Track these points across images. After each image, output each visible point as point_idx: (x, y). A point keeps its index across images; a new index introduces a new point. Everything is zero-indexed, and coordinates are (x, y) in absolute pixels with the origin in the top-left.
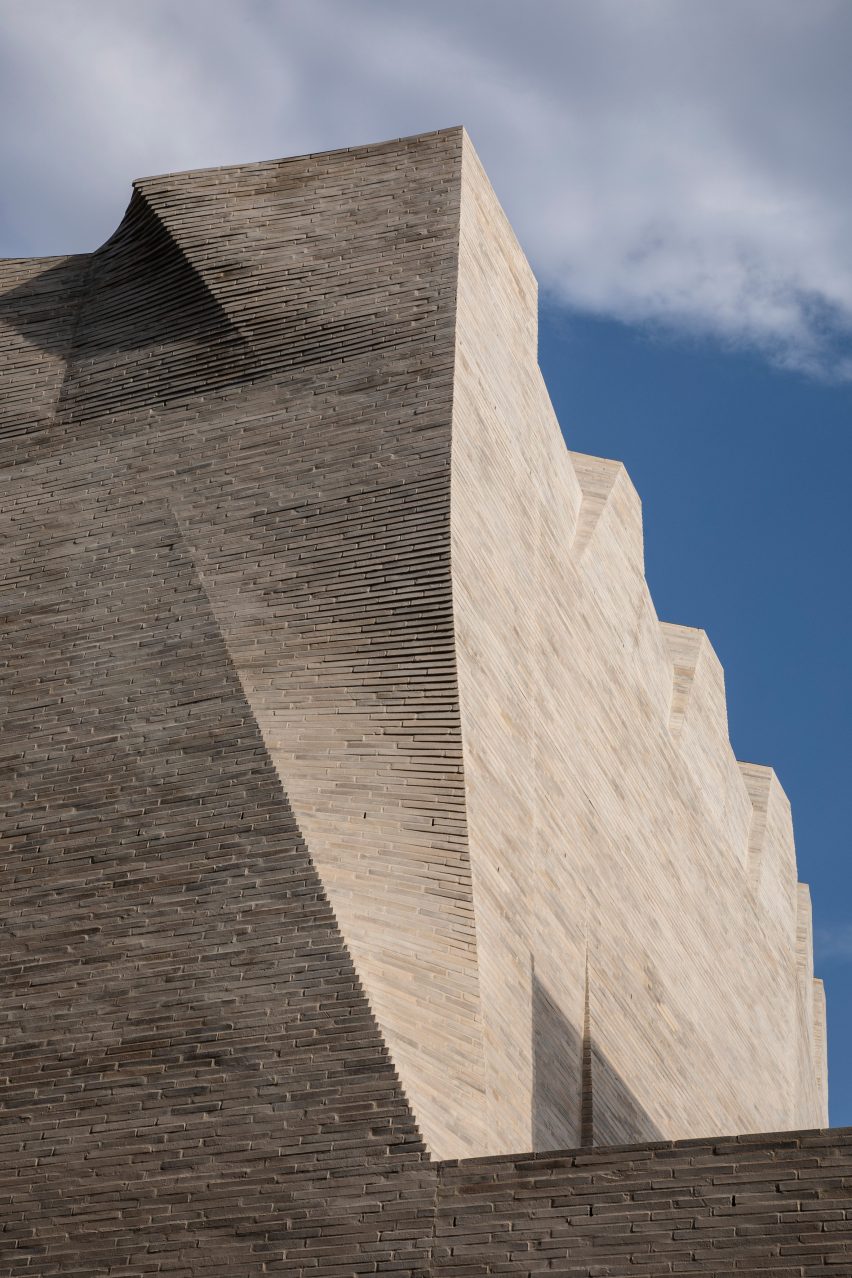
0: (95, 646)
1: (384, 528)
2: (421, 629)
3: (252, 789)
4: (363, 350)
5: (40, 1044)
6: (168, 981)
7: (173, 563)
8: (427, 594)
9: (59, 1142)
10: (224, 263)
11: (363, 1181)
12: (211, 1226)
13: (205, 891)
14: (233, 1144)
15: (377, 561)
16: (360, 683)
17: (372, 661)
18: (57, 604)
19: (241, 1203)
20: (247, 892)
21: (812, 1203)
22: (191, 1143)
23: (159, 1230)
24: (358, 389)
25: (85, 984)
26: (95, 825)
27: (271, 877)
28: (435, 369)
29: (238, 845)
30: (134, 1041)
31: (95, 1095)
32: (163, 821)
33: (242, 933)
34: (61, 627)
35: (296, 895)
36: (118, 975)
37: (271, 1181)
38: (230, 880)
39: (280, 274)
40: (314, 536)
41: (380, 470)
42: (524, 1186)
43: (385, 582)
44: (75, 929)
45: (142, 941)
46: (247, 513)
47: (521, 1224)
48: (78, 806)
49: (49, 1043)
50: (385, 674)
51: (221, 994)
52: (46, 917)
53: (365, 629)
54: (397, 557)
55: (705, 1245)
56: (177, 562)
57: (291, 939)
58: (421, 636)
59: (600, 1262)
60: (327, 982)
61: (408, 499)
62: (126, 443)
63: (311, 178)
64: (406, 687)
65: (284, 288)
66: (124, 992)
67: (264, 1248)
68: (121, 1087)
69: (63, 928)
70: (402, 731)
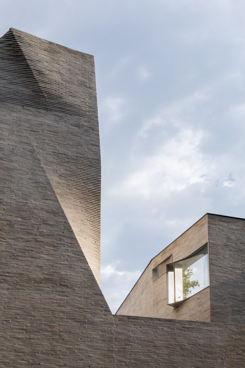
0: (17, 175)
1: (86, 169)
2: (94, 197)
3: (64, 226)
4: (76, 115)
5: (24, 274)
6: (53, 267)
7: (34, 158)
8: (96, 189)
9: (34, 296)
10: (38, 70)
11: (100, 316)
12: (70, 319)
13: (57, 248)
14: (73, 304)
15: (85, 177)
16: (82, 206)
17: (84, 202)
18: (3, 158)
19: (76, 315)
20: (67, 251)
21: (174, 331)
22: (64, 302)
23: (60, 318)
24: (75, 126)
25: (32, 263)
26: (27, 224)
27: (72, 249)
28: (95, 129)
29: (63, 239)
30: (47, 278)
31: (41, 288)
32: (44, 228)
33: (67, 260)
34: (6, 165)
35: (78, 254)
36: (41, 263)
37: (82, 312)
38: (63, 247)
39: (53, 80)
40: (69, 164)
41: (84, 152)
42: (129, 321)
43: (87, 183)
44: (27, 249)
45: (44, 256)
46: (52, 151)
47: (129, 328)
48: (21, 218)
49: (27, 274)
50: (87, 206)
51: (65, 273)
52: (19, 244)
53: (83, 193)
54: (89, 178)
55: (159, 335)
56: (35, 158)
57: (78, 264)
58: (94, 199)
59: (143, 336)
60: (88, 275)
61: (91, 163)
62: (13, 114)
63: (58, 52)
64: (91, 210)
65: (55, 86)
66: (42, 267)
67: (82, 324)
68: (46, 287)
69: (24, 248)
70: (90, 220)
